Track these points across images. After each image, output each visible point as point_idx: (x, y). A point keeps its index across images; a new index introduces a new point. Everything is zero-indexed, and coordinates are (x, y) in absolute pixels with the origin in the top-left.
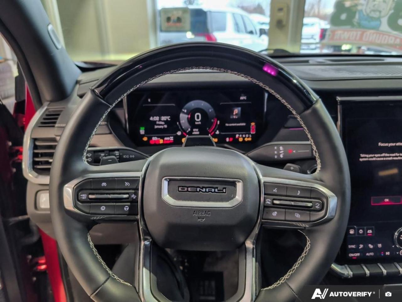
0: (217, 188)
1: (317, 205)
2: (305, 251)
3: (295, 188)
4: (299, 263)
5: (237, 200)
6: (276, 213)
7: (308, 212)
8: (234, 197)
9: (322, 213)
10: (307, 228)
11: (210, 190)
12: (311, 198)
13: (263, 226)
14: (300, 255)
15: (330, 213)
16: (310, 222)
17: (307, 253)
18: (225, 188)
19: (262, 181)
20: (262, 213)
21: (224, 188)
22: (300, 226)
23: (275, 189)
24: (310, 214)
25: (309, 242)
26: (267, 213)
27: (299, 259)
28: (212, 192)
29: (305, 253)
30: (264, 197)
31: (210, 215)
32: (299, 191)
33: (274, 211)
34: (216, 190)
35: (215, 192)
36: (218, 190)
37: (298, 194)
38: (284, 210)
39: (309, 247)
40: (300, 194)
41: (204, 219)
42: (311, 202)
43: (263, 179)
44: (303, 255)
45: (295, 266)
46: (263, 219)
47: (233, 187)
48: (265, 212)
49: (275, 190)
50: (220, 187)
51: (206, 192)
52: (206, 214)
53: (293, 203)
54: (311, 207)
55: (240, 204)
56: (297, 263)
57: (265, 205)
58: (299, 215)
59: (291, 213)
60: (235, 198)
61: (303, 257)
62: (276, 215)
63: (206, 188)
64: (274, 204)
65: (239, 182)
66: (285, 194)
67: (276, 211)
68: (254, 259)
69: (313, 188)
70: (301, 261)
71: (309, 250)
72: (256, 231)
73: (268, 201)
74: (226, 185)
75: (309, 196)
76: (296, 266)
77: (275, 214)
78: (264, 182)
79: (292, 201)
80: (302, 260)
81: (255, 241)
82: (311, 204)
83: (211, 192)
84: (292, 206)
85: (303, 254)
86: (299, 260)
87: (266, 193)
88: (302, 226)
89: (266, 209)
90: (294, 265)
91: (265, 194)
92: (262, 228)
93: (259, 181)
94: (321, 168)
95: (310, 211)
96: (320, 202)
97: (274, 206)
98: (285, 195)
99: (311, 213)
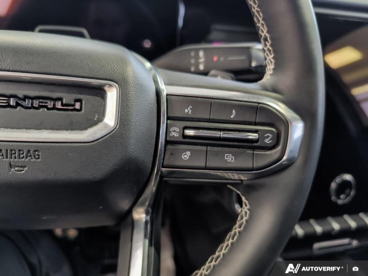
0: (61, 99)
1: (268, 137)
2: (238, 223)
3: (225, 104)
4: (227, 246)
5: (106, 126)
6: (188, 153)
7: (250, 152)
8: (100, 120)
9: (275, 153)
10: (244, 182)
11: (41, 102)
12: (256, 124)
13: (165, 179)
14: (230, 229)
15: (291, 152)
16: (252, 170)
17: (242, 227)
18: (80, 101)
19: (164, 93)
20: (163, 155)
21: (77, 101)
22: (229, 177)
23: (189, 109)
24: (253, 153)
25: (246, 206)
26: (172, 154)
27: (228, 237)
28: (49, 109)
29: (240, 227)
30: (167, 124)
31: (40, 160)
32: (234, 111)
33: (185, 150)
34: (59, 105)
35: (54, 108)
36: (62, 105)
37: (232, 117)
38: (204, 148)
39: (247, 216)
40: (234, 117)
41: (25, 167)
42: (256, 131)
43: (165, 90)
44: (236, 229)
45: (221, 250)
46: (163, 167)
47: (98, 99)
48: (168, 153)
49: (188, 111)
50: (68, 98)
51: (32, 107)
52: (30, 156)
53: (222, 134)
54: (257, 141)
55: (113, 134)
56: (225, 245)
57: (168, 139)
58: (233, 157)
59: (217, 154)
60: (103, 122)
61: (235, 234)
62: (188, 157)
63: (33, 98)
64: (184, 136)
65: (110, 86)
66: (208, 117)
67: (189, 150)
68: (147, 241)
69: (260, 105)
70: (231, 241)
71: (247, 221)
72: (152, 187)
73: (174, 131)
74: (81, 94)
75: (253, 120)
76: (223, 251)
77: (186, 156)
78: (167, 95)
79: (220, 130)
80: (233, 239)
81: (149, 208)
82: (256, 135)
83: (46, 109)
84: (220, 139)
85: (235, 227)
86: (228, 240)
87: (170, 115)
88: (233, 178)
89: (169, 147)
90: (219, 249)
91: (168, 118)
92: (162, 184)
93: (158, 94)
94: (274, 69)
95: (254, 148)
96: (273, 131)
97: (187, 141)
98: (206, 119)
99: (255, 152)
